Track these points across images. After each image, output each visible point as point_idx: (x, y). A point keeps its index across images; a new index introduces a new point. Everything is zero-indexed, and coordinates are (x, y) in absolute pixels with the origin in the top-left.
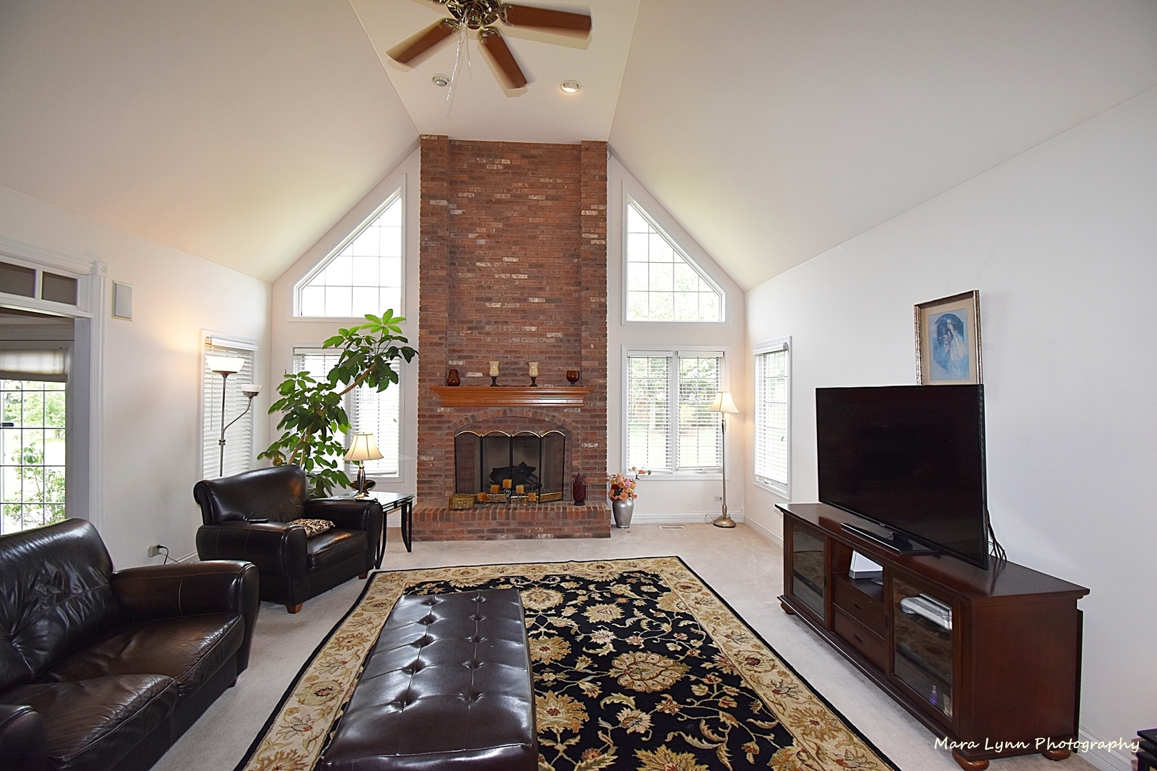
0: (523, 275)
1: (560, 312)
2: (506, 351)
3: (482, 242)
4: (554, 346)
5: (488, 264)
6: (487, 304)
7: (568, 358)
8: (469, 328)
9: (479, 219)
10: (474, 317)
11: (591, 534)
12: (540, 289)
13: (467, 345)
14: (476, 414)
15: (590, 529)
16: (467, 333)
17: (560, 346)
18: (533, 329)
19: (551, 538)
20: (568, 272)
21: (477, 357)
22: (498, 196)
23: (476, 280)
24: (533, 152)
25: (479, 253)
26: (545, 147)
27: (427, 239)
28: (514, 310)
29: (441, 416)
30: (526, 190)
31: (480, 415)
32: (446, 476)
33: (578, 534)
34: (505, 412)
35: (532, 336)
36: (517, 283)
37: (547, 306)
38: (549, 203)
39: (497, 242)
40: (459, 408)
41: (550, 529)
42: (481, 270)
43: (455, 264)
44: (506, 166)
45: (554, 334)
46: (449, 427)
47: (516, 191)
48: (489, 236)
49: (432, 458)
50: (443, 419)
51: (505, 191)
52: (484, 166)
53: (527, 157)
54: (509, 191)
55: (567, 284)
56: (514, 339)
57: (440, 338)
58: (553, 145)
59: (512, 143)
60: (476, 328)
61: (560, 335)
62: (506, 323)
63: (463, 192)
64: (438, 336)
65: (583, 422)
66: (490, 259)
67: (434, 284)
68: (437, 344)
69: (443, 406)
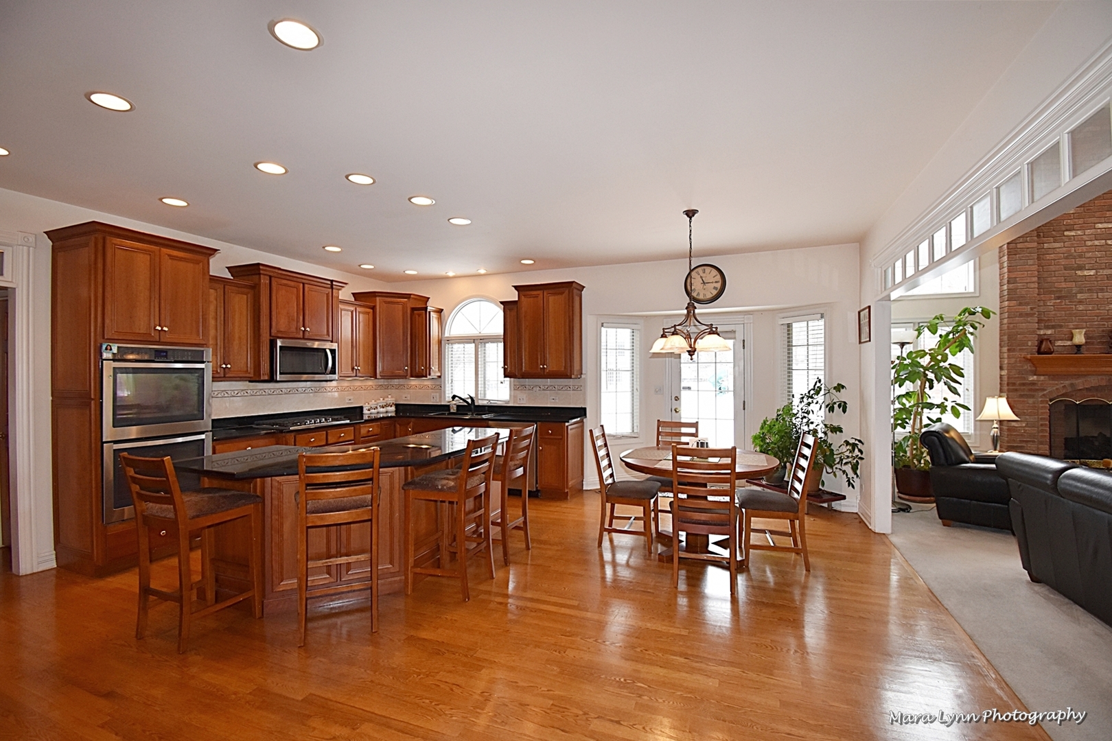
5: (1079, 233)
6: (1079, 272)
8: (1058, 298)
10: (1064, 286)
13: (1056, 315)
14: (1076, 382)
16: (1054, 303)
23: (1065, 249)
25: (1067, 223)
29: (1033, 383)
31: (1080, 383)
32: (1041, 443)
39: (1088, 209)
40: (1055, 376)
42: (1070, 239)
43: (1040, 236)
46: (1044, 395)
49: (1024, 425)
50: (1036, 387)
57: (1032, 309)
60: (1066, 297)
62: (1102, 290)
64: (1029, 307)
66: (1080, 227)
67: (1022, 257)
68: (1028, 315)
69: (1035, 375)
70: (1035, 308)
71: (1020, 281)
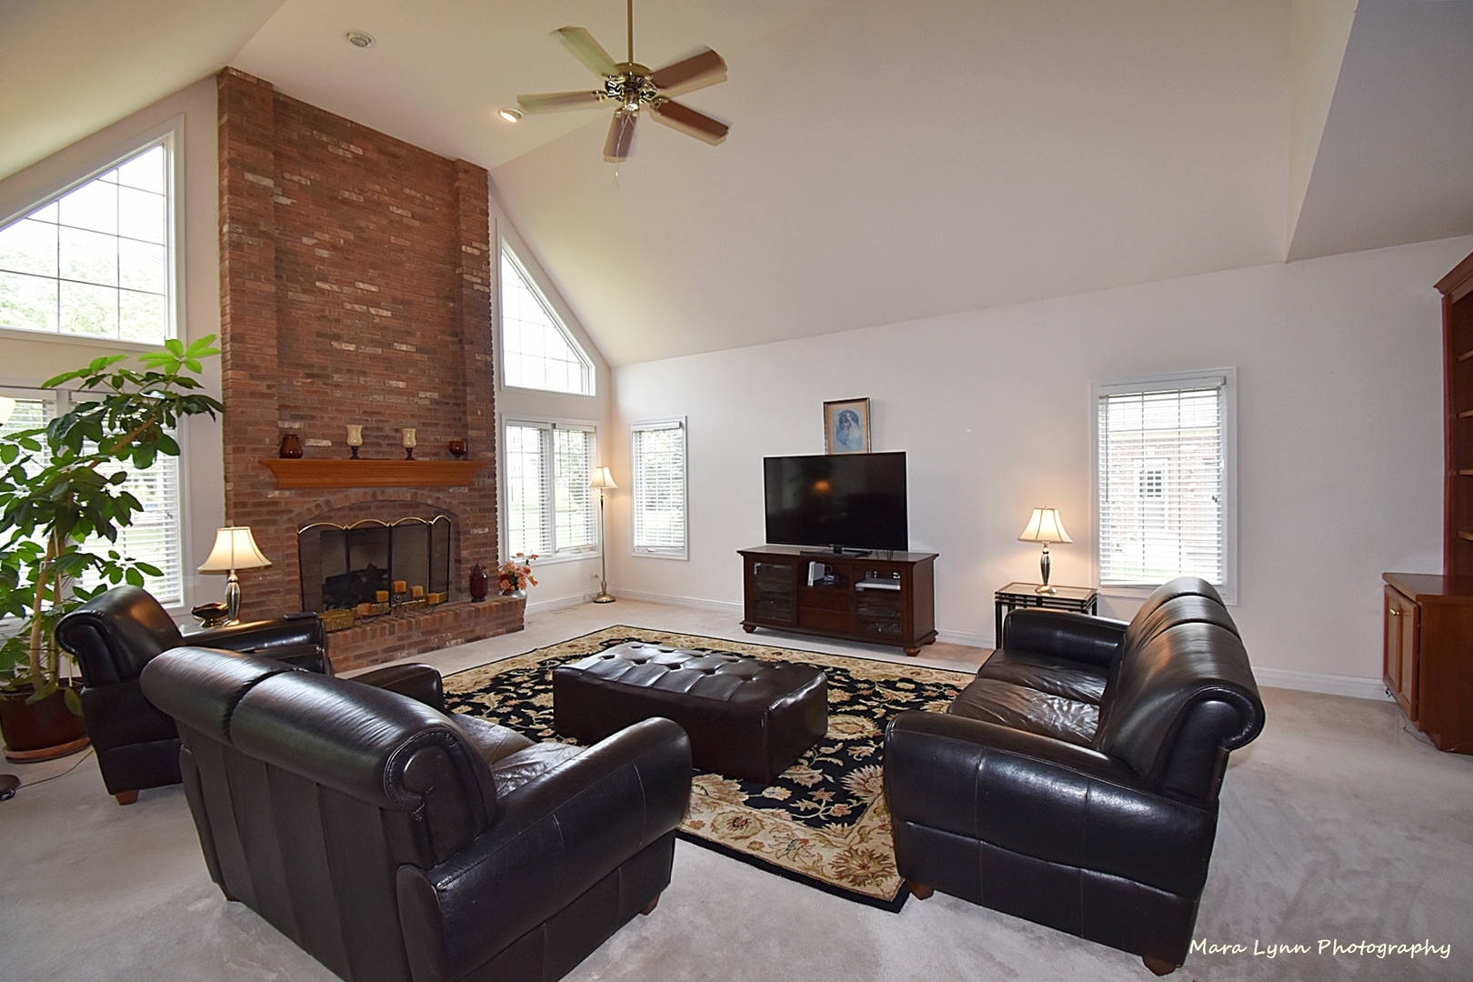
0: (385, 312)
1: (435, 367)
2: (364, 412)
3: (325, 253)
4: (429, 410)
5: (335, 288)
6: (335, 344)
7: (447, 425)
8: (308, 376)
9: (318, 219)
10: (316, 360)
11: (504, 630)
12: (409, 333)
13: (305, 400)
14: (332, 498)
15: (503, 625)
16: (303, 383)
17: (436, 410)
18: (402, 385)
19: (462, 643)
20: (443, 317)
21: (322, 417)
22: (346, 194)
23: (317, 306)
24: (393, 149)
25: (319, 268)
26: (409, 148)
27: (240, 231)
28: (373, 357)
29: (274, 503)
30: (386, 198)
31: (338, 499)
32: (288, 592)
33: (491, 633)
34: (374, 495)
35: (401, 395)
36: (377, 320)
37: (418, 357)
38: (417, 224)
39: (347, 259)
40: (305, 490)
41: (460, 634)
42: (323, 294)
43: (281, 277)
44: (356, 156)
45: (428, 394)
46: (290, 519)
47: (372, 195)
48: (334, 247)
50: (280, 508)
51: (356, 190)
52: (324, 146)
53: (385, 153)
54: (361, 192)
55: (443, 332)
56: (375, 396)
57: (269, 387)
58: (419, 149)
59: (364, 127)
60: (318, 376)
61: (436, 396)
62: (364, 373)
63: (292, 174)
64: (265, 383)
65: (473, 504)
66: (336, 280)
67: (254, 303)
68: (262, 395)
69: (277, 489)
70: (273, 386)
71: (252, 342)
